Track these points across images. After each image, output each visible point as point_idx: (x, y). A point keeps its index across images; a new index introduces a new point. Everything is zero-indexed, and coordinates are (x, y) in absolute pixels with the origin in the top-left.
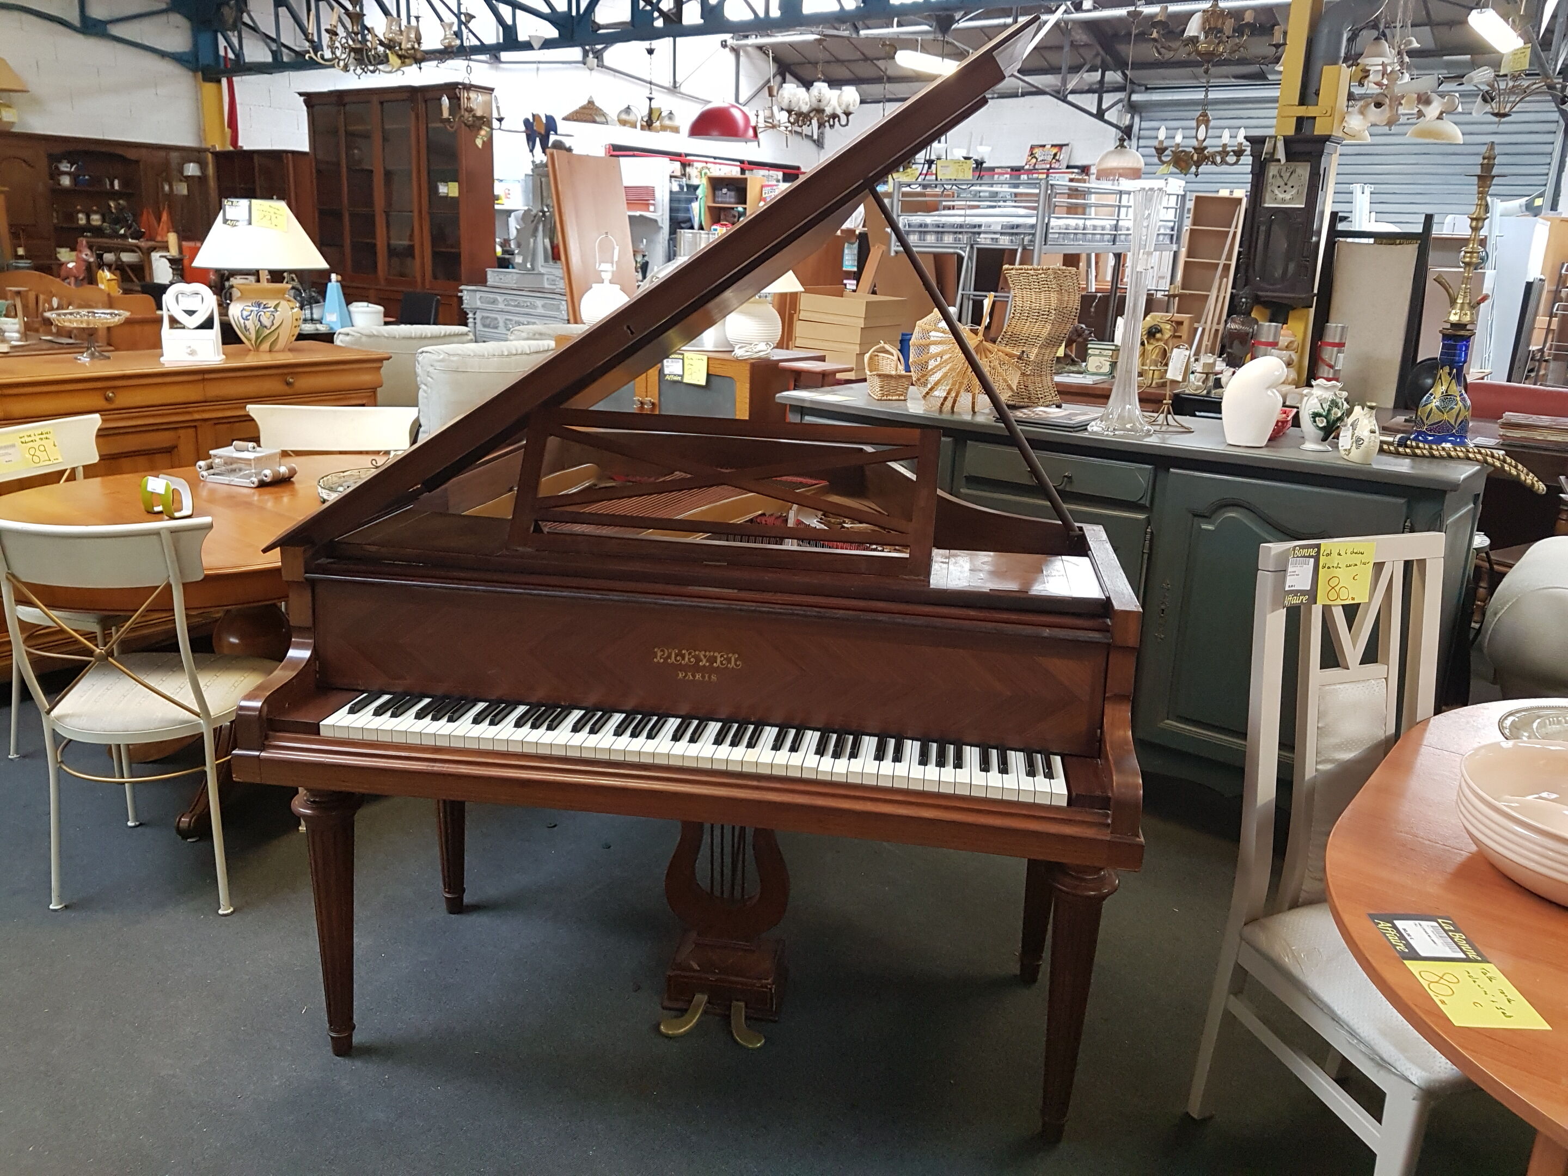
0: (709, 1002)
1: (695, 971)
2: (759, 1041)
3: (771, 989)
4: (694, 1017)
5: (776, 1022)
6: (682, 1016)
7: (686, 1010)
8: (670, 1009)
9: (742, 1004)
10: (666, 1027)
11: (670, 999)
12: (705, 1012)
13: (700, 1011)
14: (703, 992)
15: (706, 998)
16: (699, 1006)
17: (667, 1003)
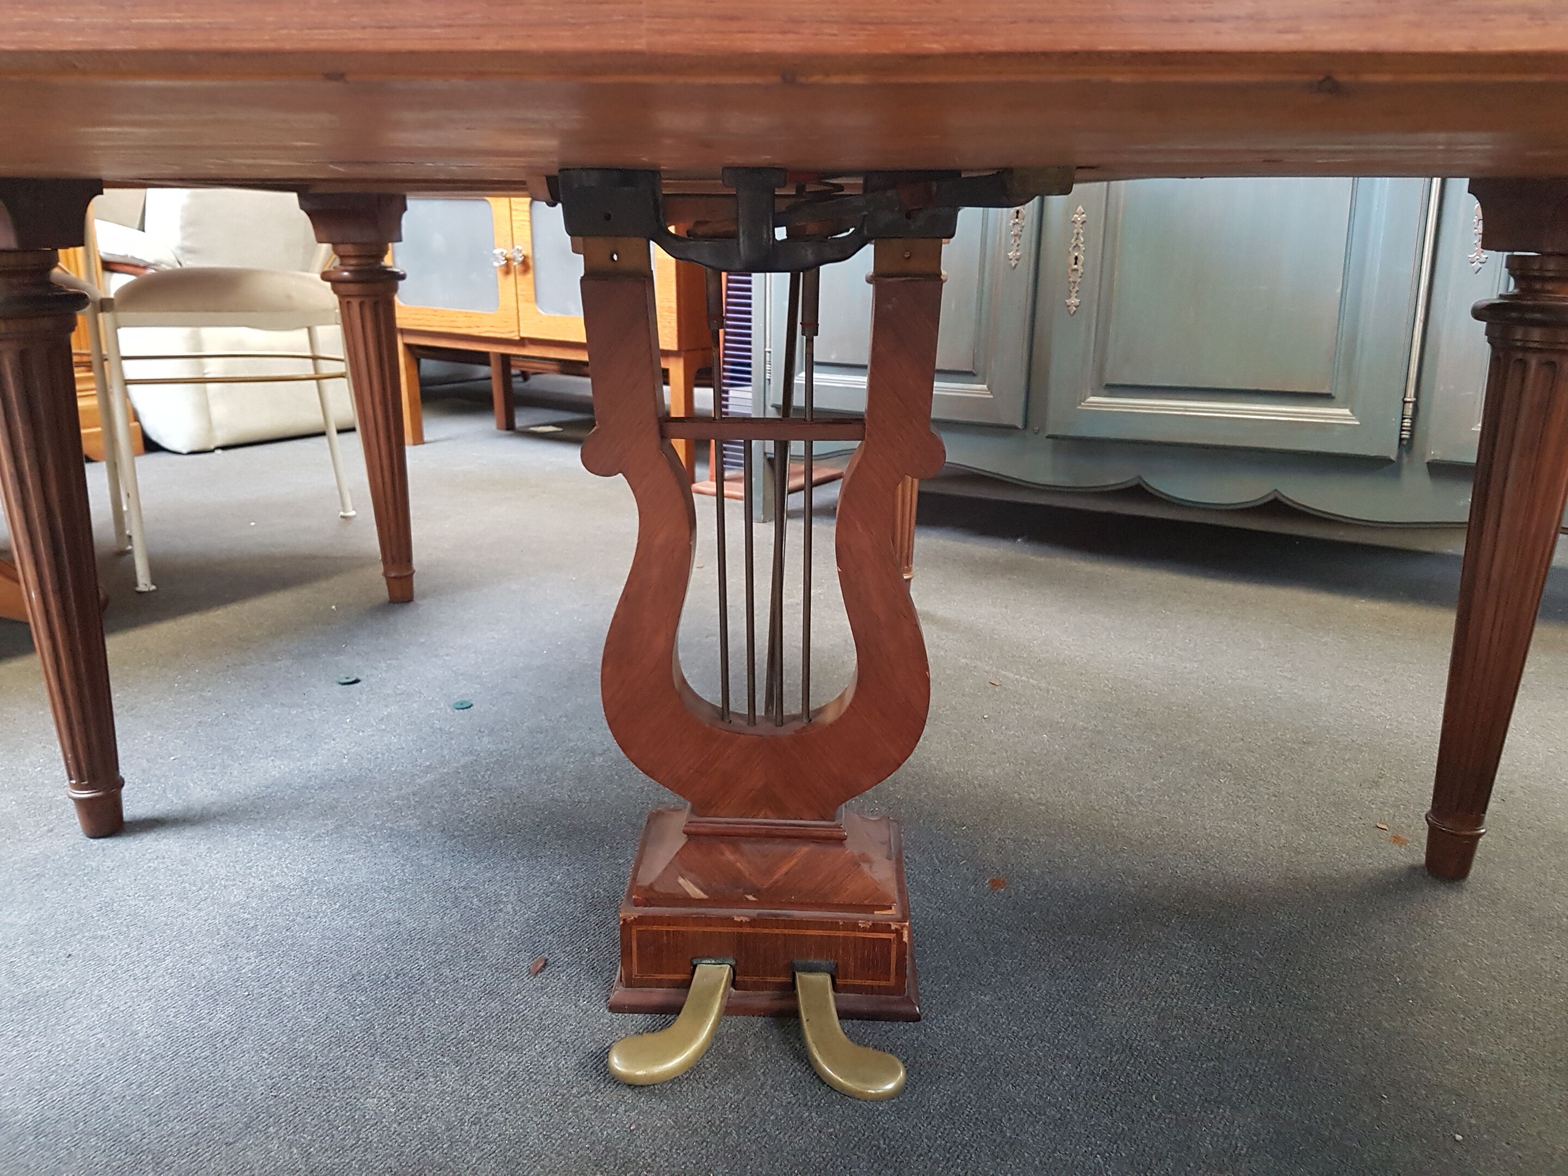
0: (734, 983)
1: (687, 901)
2: (893, 1073)
3: (899, 933)
4: (701, 1026)
5: (917, 1018)
6: (667, 1025)
7: (674, 1010)
8: (634, 1009)
9: (825, 979)
10: (628, 1057)
11: (629, 982)
12: (729, 1010)
13: (716, 1007)
14: (717, 956)
15: (725, 971)
16: (713, 994)
17: (620, 994)
